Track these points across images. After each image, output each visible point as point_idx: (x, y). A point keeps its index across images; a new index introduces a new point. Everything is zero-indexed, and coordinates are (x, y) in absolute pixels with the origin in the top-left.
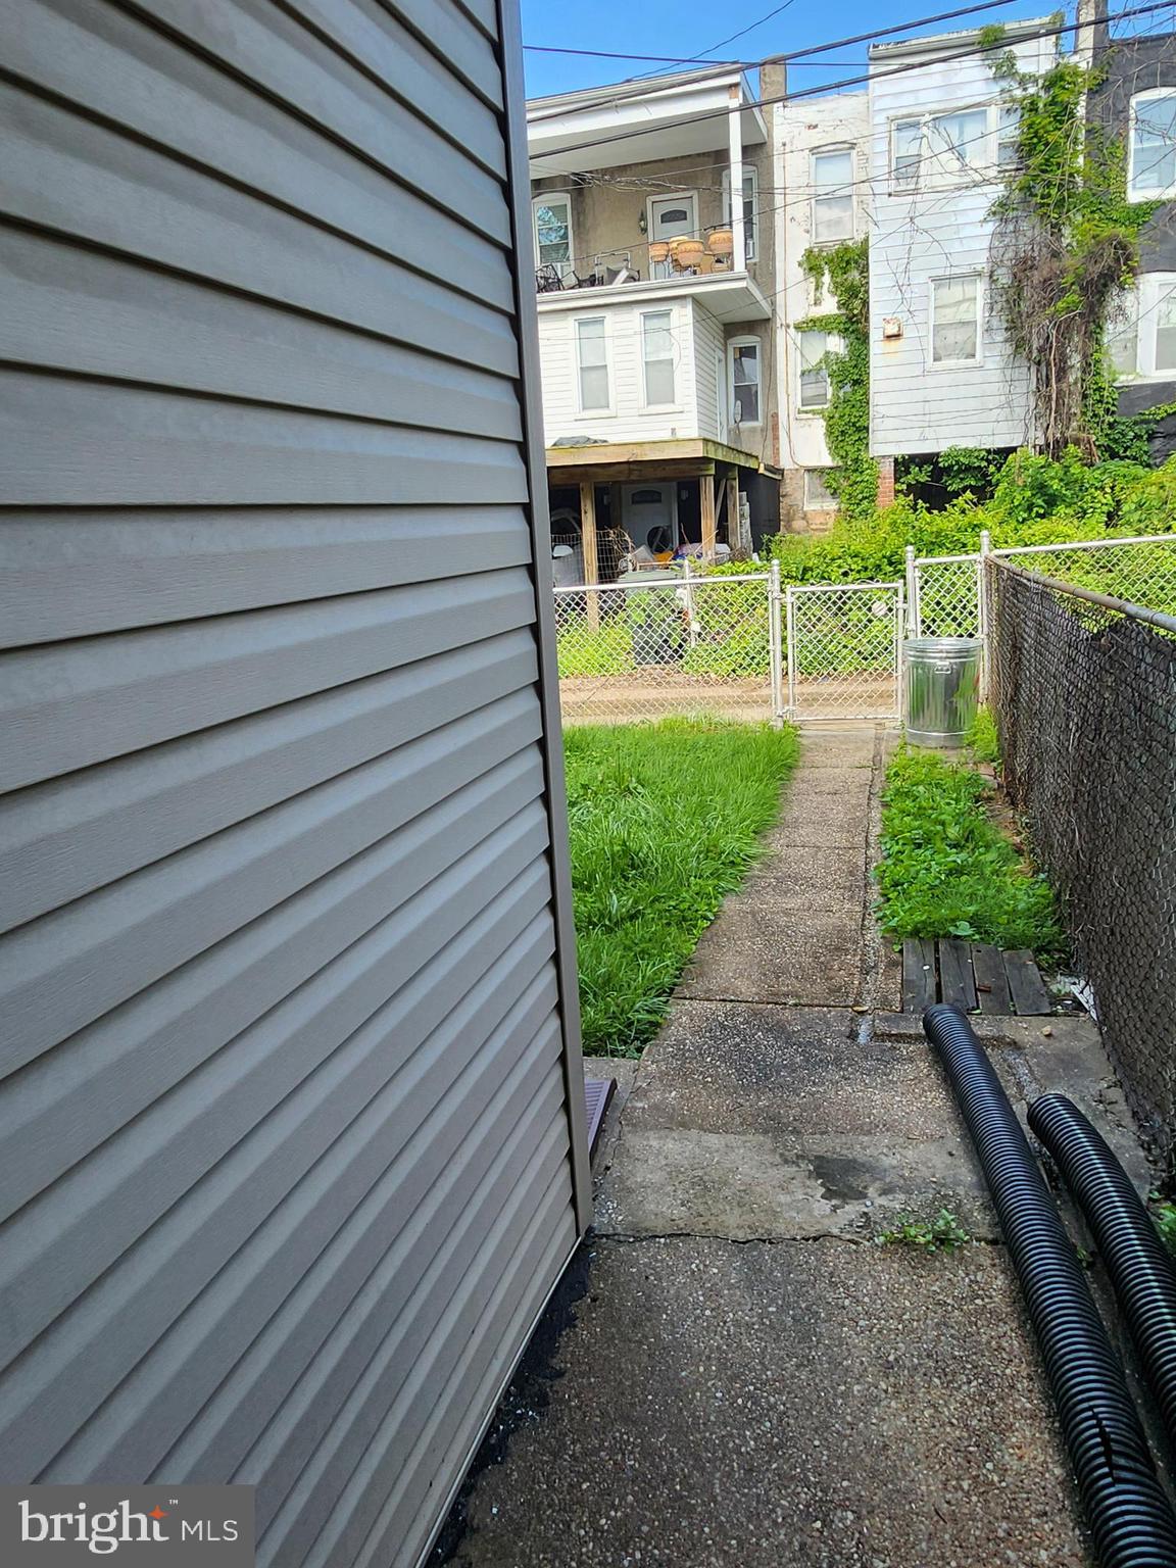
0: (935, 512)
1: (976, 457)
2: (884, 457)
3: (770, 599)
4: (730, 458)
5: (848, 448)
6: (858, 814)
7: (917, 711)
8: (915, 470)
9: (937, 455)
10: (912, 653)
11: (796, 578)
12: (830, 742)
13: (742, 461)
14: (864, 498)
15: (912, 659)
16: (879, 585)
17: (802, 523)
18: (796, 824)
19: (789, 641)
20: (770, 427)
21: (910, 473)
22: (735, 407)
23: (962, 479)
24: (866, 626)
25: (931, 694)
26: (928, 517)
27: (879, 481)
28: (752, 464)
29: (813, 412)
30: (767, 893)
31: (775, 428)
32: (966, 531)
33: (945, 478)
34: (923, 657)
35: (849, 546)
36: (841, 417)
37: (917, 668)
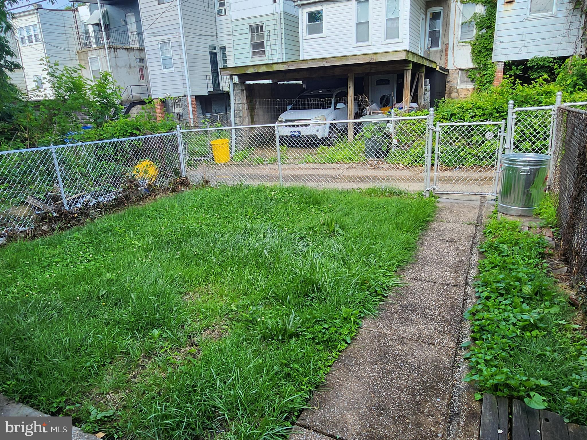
0: (526, 85)
1: (548, 61)
2: (499, 62)
3: (427, 130)
4: (421, 62)
5: (482, 59)
6: (463, 258)
7: (506, 192)
8: (514, 68)
9: (527, 60)
10: (507, 162)
11: (447, 119)
12: (453, 206)
13: (427, 64)
14: (487, 82)
15: (507, 165)
16: (490, 123)
17: (456, 94)
18: (424, 263)
19: (436, 152)
20: (444, 50)
21: (512, 70)
22: (428, 41)
23: (538, 72)
24: (480, 145)
25: (516, 185)
26: (521, 87)
27: (496, 74)
28: (433, 66)
29: (466, 42)
30: (393, 320)
31: (447, 50)
32: (542, 95)
33: (530, 72)
34: (513, 165)
35: (476, 103)
36: (479, 44)
37: (509, 170)
